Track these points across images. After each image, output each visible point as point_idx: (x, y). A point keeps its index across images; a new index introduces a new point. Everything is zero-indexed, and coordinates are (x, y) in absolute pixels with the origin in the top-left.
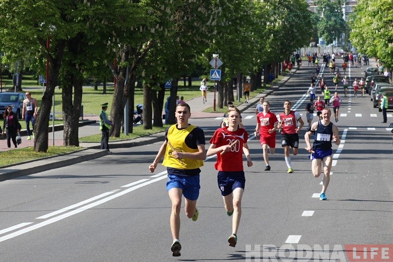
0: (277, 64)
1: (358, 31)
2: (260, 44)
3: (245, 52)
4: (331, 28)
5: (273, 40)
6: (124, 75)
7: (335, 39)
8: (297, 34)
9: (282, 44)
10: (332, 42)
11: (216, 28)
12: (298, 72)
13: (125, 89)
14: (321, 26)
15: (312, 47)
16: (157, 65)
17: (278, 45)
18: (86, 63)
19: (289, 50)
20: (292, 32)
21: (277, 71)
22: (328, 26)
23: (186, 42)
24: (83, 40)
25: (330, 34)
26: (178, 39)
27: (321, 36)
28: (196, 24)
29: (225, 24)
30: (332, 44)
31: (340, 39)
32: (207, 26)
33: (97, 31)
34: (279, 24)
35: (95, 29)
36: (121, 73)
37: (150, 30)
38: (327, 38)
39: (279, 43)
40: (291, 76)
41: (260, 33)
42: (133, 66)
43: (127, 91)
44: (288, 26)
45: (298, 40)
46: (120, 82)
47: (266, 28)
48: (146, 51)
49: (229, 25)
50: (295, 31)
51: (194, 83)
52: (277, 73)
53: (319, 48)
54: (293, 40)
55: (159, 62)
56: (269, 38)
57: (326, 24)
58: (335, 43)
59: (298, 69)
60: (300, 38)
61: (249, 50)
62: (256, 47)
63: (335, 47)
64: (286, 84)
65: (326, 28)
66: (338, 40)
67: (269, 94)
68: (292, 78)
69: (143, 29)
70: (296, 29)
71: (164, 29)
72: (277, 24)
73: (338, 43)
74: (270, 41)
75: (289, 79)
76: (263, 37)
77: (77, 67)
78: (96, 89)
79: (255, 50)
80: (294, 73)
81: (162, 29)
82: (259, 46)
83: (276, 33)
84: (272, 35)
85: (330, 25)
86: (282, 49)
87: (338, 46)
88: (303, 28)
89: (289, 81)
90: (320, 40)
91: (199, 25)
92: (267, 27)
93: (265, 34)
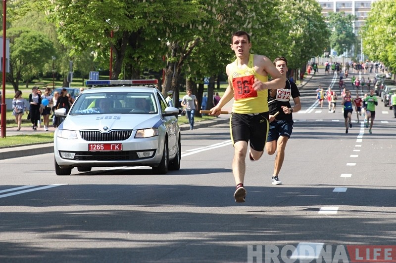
0: (296, 70)
1: (371, 38)
2: (284, 49)
3: (271, 56)
4: (342, 41)
5: (295, 46)
6: (172, 69)
7: (345, 51)
8: (315, 42)
9: (302, 51)
10: (342, 53)
11: (251, 31)
12: (313, 78)
13: (173, 81)
14: (333, 38)
15: (326, 56)
16: (200, 62)
17: (298, 52)
18: (144, 55)
19: (307, 56)
20: (311, 40)
21: (295, 76)
22: (339, 39)
23: (226, 41)
24: (140, 36)
25: (341, 46)
26: (218, 39)
27: (333, 48)
28: (234, 26)
29: (258, 27)
30: (342, 55)
31: (350, 51)
32: (244, 28)
33: (154, 27)
34: (300, 32)
35: (152, 26)
36: (170, 67)
37: (198, 28)
38: (338, 49)
39: (300, 50)
40: (308, 81)
41: (283, 40)
42: (180, 61)
43: (175, 82)
44: (308, 35)
45: (316, 48)
46: (169, 75)
47: (288, 36)
48: (191, 48)
49: (262, 28)
50: (314, 39)
51: (221, 86)
52: (295, 78)
53: (331, 58)
54: (311, 47)
55: (201, 60)
56: (291, 45)
57: (337, 37)
58: (345, 54)
59: (314, 75)
60: (317, 45)
61: (274, 54)
62: (281, 51)
63: (346, 58)
64: (304, 87)
65: (337, 41)
66: (349, 51)
68: (308, 83)
69: (192, 26)
70: (314, 37)
71: (210, 27)
72: (299, 32)
73: (348, 54)
74: (292, 46)
75: (306, 84)
76: (286, 43)
77: (136, 59)
79: (280, 54)
80: (311, 79)
81: (209, 26)
82: (283, 50)
83: (298, 41)
84: (294, 42)
85: (341, 38)
86: (302, 55)
87: (348, 57)
88: (320, 37)
89: (306, 85)
90: (332, 51)
91: (236, 27)
92: (290, 35)
93: (288, 41)
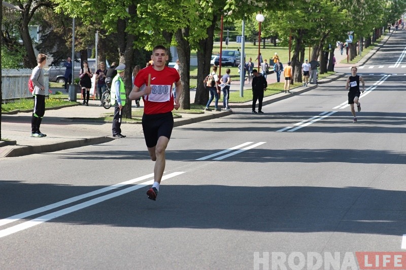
52: (380, 34)
64: (388, 42)
67: (378, 50)
75: (389, 38)
78: (255, 45)
